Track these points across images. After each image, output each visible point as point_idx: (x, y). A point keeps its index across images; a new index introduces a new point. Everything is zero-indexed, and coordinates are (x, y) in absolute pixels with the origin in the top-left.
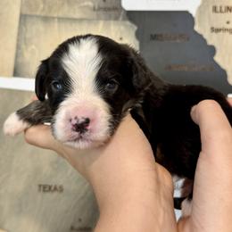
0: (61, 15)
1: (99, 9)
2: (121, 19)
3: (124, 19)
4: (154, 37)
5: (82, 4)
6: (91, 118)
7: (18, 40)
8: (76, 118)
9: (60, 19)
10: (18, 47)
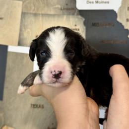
0: (43, 12)
1: (64, 9)
2: (76, 14)
3: (77, 15)
4: (94, 25)
5: (55, 7)
6: (62, 71)
7: (21, 26)
8: (55, 71)
9: (43, 15)
10: (21, 30)
